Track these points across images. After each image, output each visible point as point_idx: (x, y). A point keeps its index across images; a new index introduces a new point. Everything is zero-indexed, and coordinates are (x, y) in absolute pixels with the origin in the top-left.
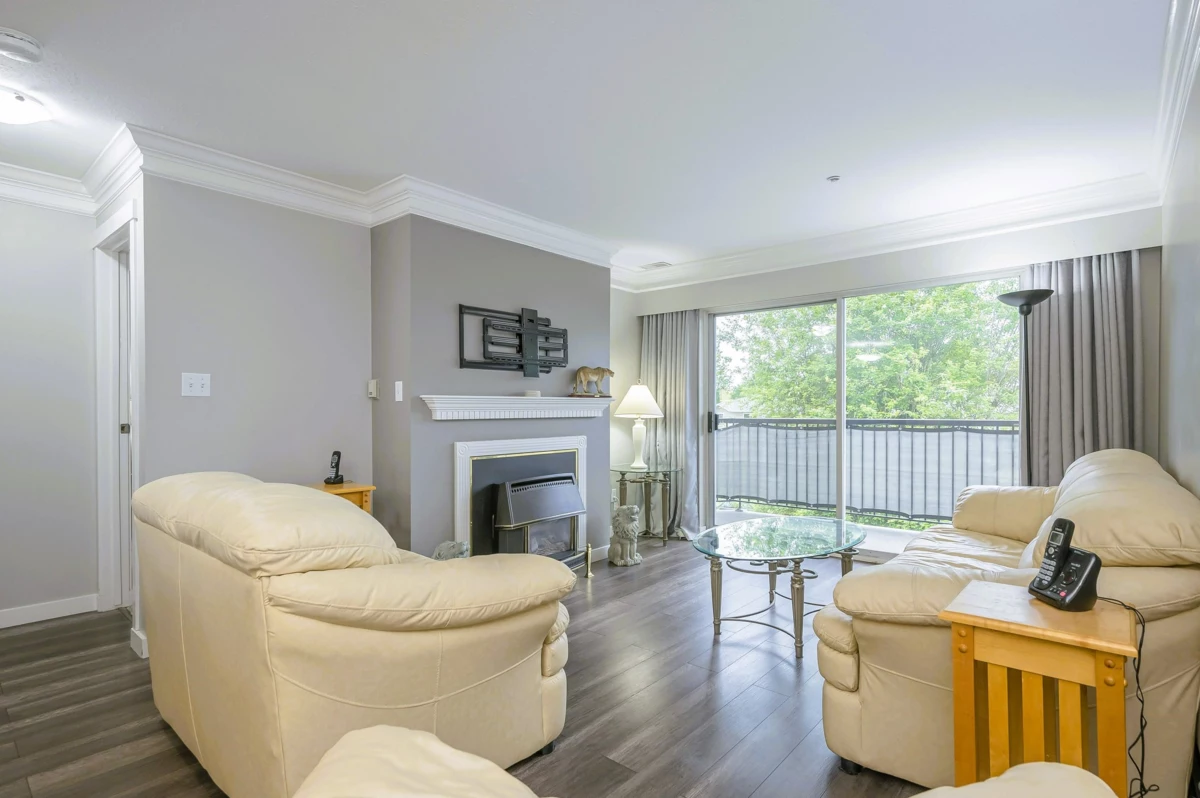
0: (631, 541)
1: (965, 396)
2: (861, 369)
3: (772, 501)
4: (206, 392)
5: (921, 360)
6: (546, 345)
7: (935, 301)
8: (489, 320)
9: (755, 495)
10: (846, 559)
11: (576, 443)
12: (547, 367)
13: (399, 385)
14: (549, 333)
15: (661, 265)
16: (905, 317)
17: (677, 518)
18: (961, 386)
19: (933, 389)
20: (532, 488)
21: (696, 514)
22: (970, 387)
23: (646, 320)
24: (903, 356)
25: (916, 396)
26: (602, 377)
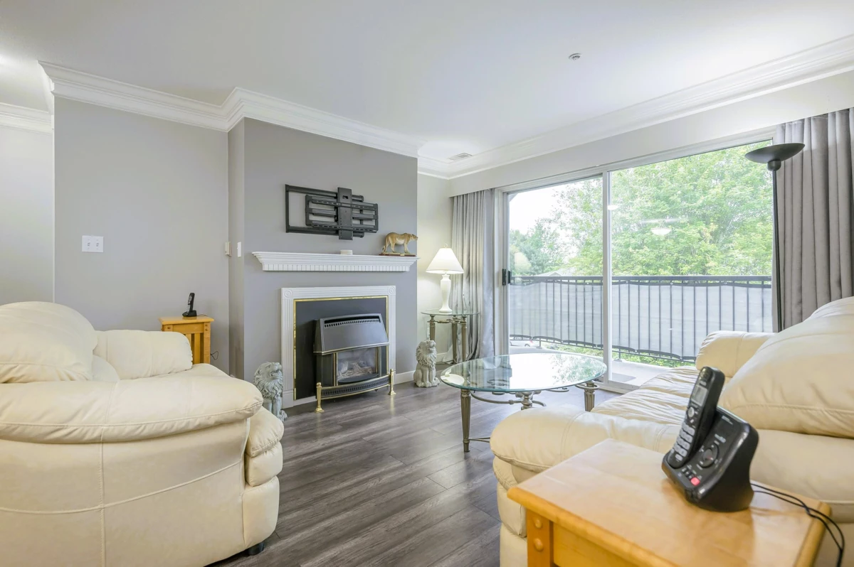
0: (430, 368)
1: (751, 262)
2: (659, 241)
3: (565, 341)
4: (100, 249)
5: (711, 234)
6: (361, 216)
7: (723, 186)
8: (310, 195)
9: (552, 336)
10: (589, 394)
11: (387, 291)
12: (359, 232)
13: (239, 244)
14: (362, 206)
15: (464, 156)
16: (696, 199)
17: (477, 352)
18: (748, 255)
19: (722, 256)
20: (344, 324)
21: (492, 349)
22: (756, 255)
23: (455, 199)
24: (695, 231)
25: (707, 263)
26: (408, 241)
